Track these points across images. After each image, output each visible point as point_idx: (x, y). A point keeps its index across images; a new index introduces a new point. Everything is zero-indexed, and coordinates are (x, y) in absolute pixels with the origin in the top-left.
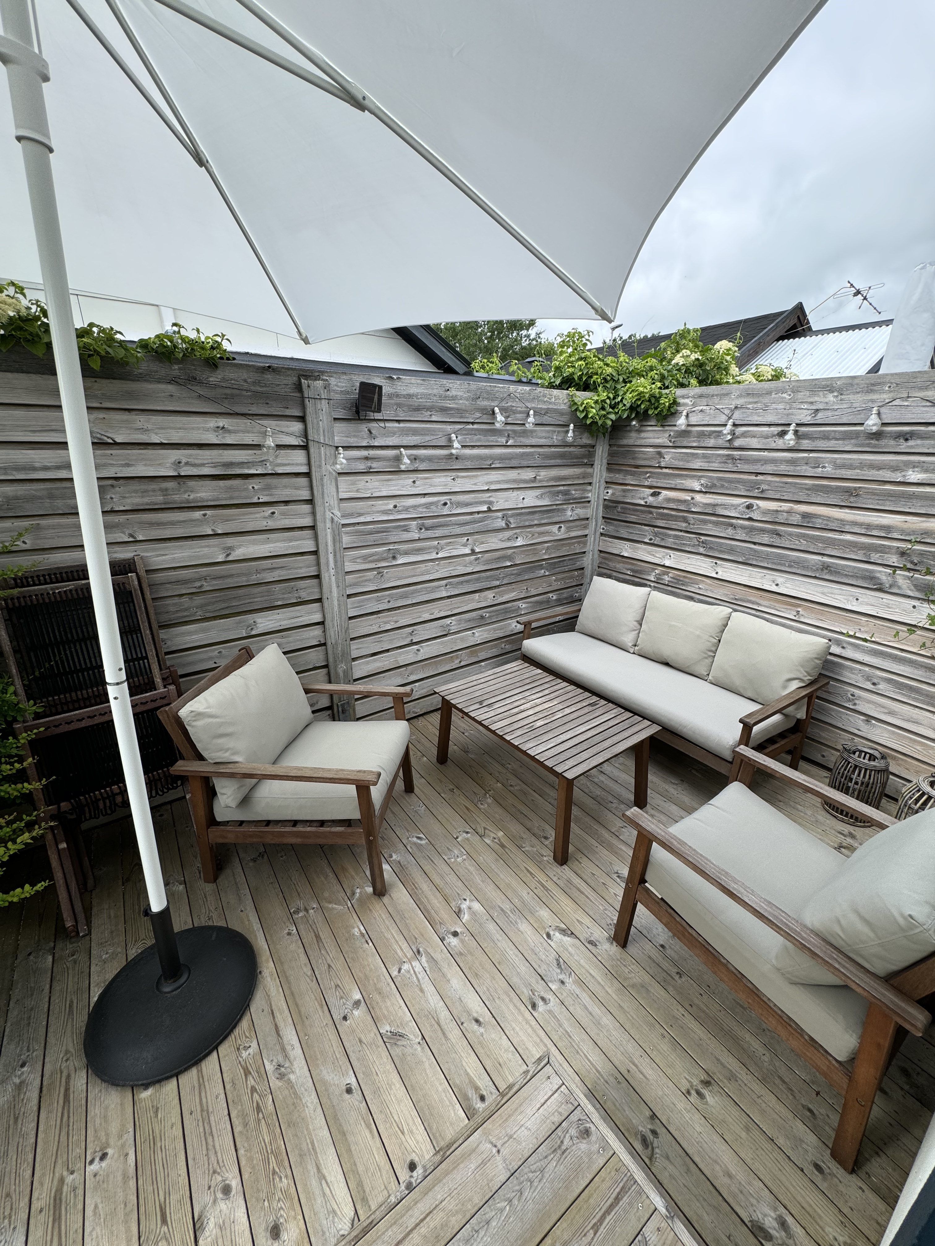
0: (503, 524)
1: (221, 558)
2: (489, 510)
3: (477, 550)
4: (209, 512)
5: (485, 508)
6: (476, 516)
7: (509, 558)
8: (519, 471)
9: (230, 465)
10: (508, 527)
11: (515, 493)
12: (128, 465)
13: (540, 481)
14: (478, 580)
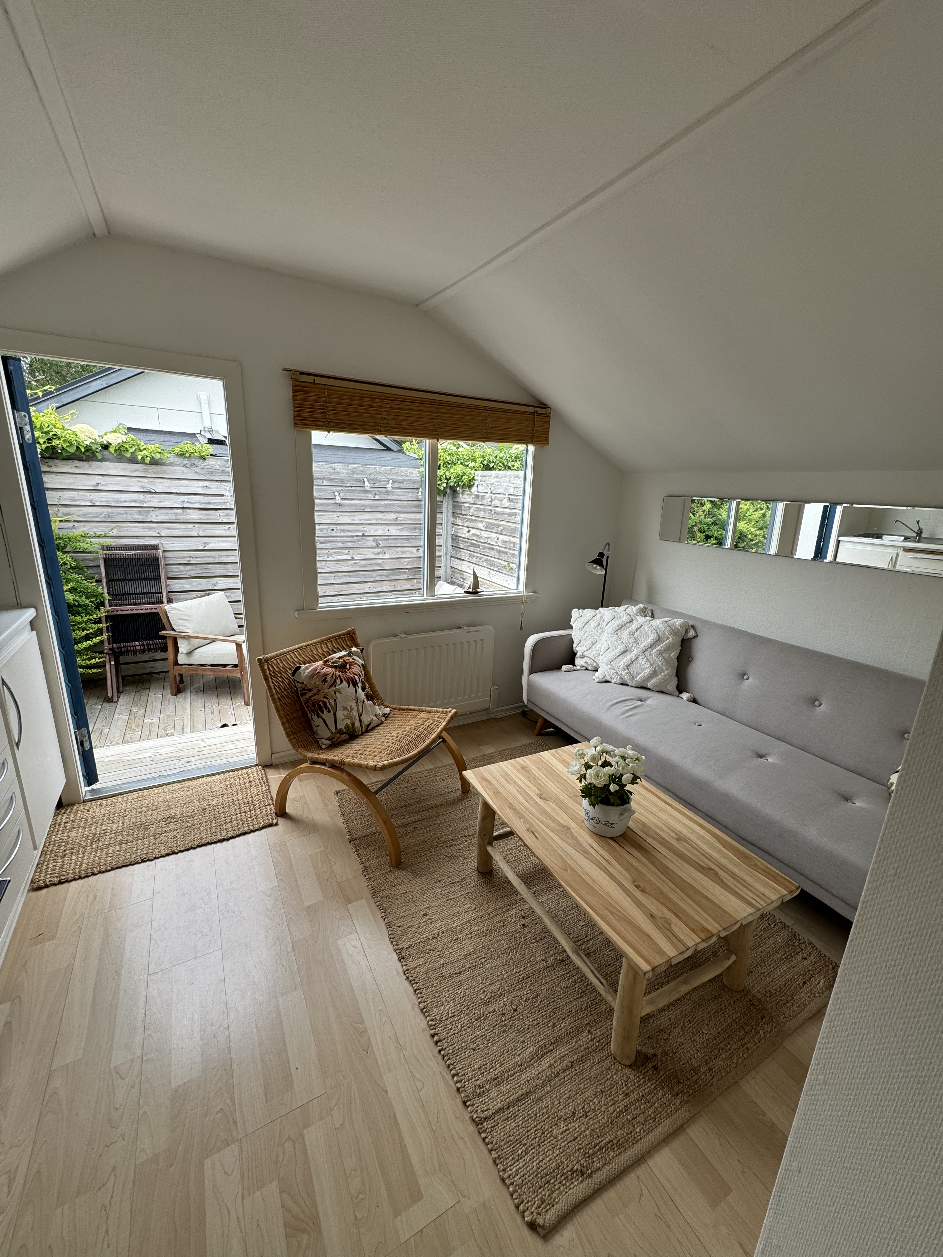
0: (374, 544)
1: (201, 548)
2: (364, 535)
3: (356, 558)
4: (197, 525)
5: (360, 534)
6: (355, 538)
7: (379, 565)
8: (385, 514)
9: (209, 503)
10: (378, 546)
11: (383, 526)
12: (160, 502)
13: (401, 521)
14: (356, 576)
